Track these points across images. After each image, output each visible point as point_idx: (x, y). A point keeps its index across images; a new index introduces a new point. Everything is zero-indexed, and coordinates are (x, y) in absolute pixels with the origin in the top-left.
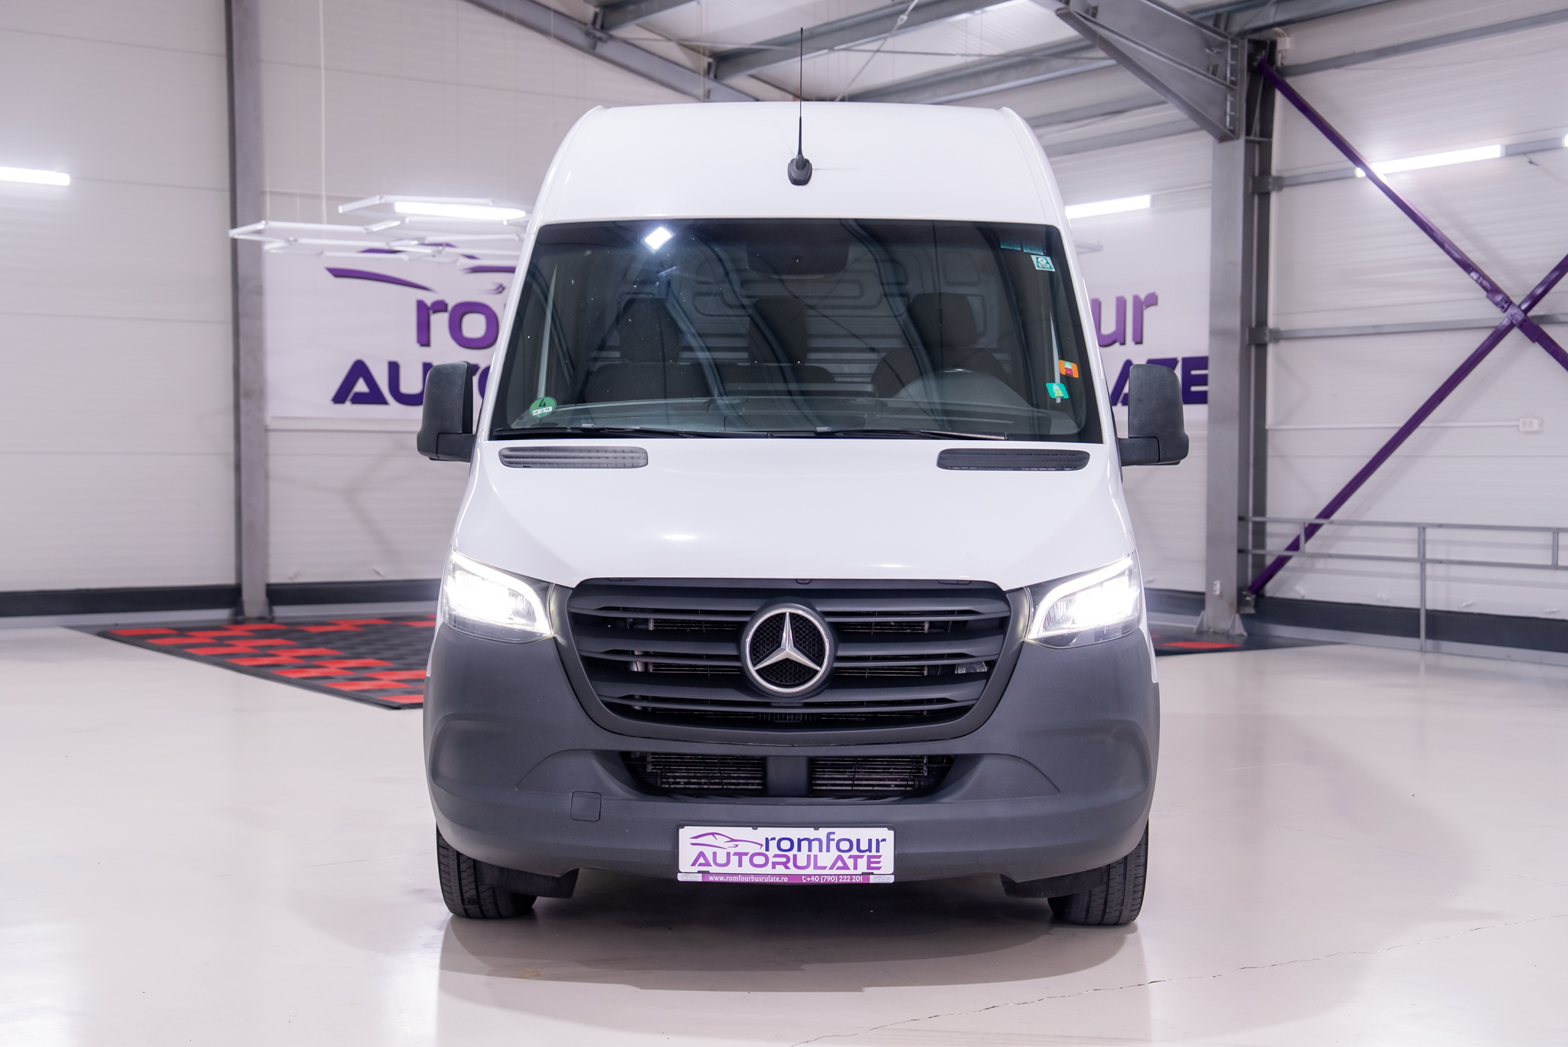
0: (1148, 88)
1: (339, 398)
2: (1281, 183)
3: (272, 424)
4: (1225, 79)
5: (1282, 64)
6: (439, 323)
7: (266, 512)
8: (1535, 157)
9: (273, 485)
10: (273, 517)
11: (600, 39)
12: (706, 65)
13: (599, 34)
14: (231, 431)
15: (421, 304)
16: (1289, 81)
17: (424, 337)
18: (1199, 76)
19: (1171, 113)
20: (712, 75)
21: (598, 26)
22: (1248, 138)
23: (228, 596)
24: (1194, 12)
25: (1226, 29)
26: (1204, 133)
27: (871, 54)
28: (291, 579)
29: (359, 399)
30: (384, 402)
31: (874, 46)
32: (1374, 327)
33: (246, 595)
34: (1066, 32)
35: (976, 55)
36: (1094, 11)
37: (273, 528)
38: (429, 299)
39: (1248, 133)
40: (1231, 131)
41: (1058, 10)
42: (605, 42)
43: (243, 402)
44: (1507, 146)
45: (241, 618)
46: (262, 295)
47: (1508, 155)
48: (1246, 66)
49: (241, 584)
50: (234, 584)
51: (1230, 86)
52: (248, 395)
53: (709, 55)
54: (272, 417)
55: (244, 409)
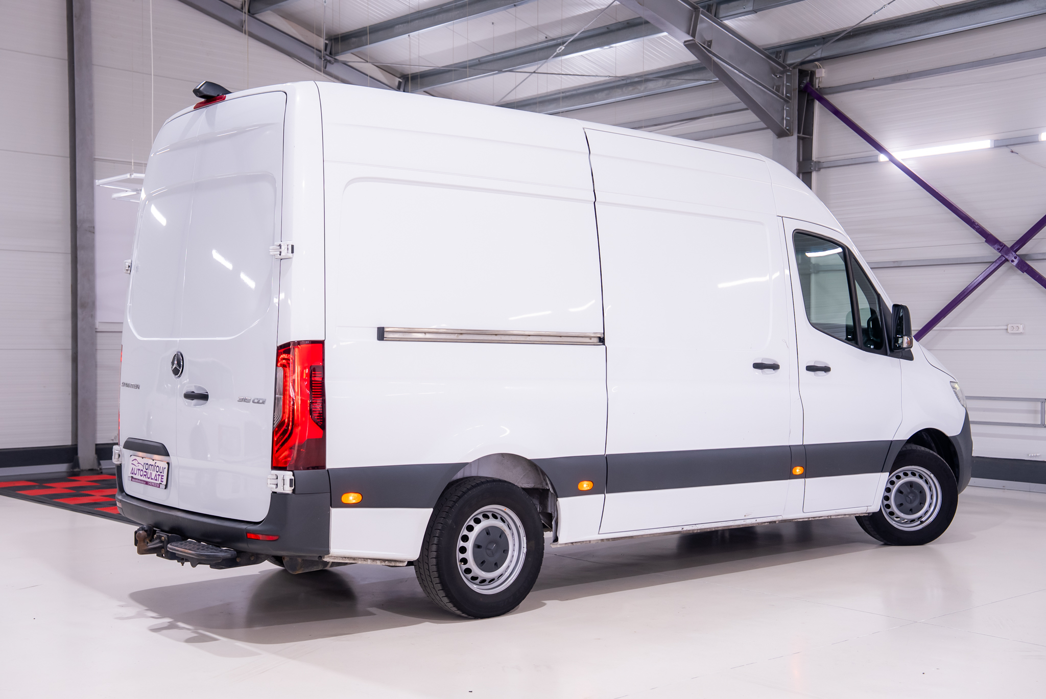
0: (737, 99)
2: (819, 166)
3: (100, 327)
4: (783, 95)
5: (819, 87)
7: (95, 391)
8: (1015, 148)
9: (100, 372)
10: (99, 395)
11: (330, 62)
12: (397, 84)
13: (328, 58)
14: (69, 332)
16: (826, 97)
18: (768, 92)
19: (750, 117)
20: (402, 90)
21: (328, 53)
22: (799, 135)
23: (68, 454)
24: (766, 49)
25: (783, 62)
26: (769, 131)
27: (529, 74)
28: (113, 440)
31: (532, 68)
32: (894, 262)
33: (81, 454)
34: (689, 57)
35: (606, 76)
36: (710, 43)
37: (99, 403)
39: (799, 132)
40: (787, 129)
41: (685, 42)
42: (332, 64)
43: (79, 311)
44: (995, 141)
45: (77, 471)
46: (94, 233)
47: (996, 147)
48: (797, 87)
49: (76, 445)
50: (72, 445)
51: (787, 100)
52: (84, 306)
53: (399, 76)
54: (99, 322)
55: (80, 316)
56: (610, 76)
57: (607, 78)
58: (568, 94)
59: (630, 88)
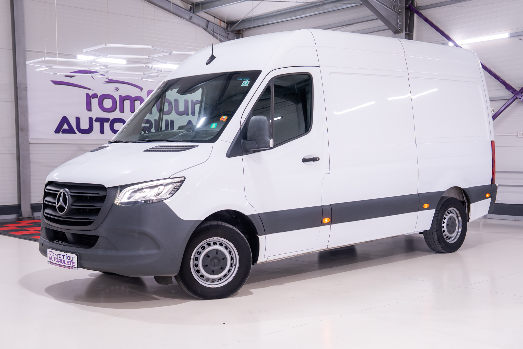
0: (372, 13)
1: (57, 131)
3: (31, 141)
4: (397, 11)
5: (416, 6)
6: (95, 102)
7: (30, 176)
8: (521, 38)
9: (32, 165)
10: (32, 178)
12: (189, 8)
14: (15, 144)
15: (87, 95)
16: (420, 11)
17: (89, 108)
18: (389, 9)
19: (379, 23)
20: (192, 11)
22: (406, 32)
23: (16, 209)
26: (390, 30)
27: (260, 2)
28: (40, 202)
29: (65, 131)
30: (75, 133)
33: (23, 209)
37: (32, 182)
38: (91, 93)
39: (406, 31)
40: (399, 29)
43: (20, 133)
44: (511, 33)
45: (21, 218)
46: (27, 90)
47: (511, 37)
48: (405, 6)
49: (20, 205)
50: (18, 204)
51: (399, 14)
52: (22, 130)
53: (191, 4)
54: (31, 139)
55: (20, 136)
56: (304, 2)
57: (302, 3)
58: (282, 12)
59: (315, 9)
